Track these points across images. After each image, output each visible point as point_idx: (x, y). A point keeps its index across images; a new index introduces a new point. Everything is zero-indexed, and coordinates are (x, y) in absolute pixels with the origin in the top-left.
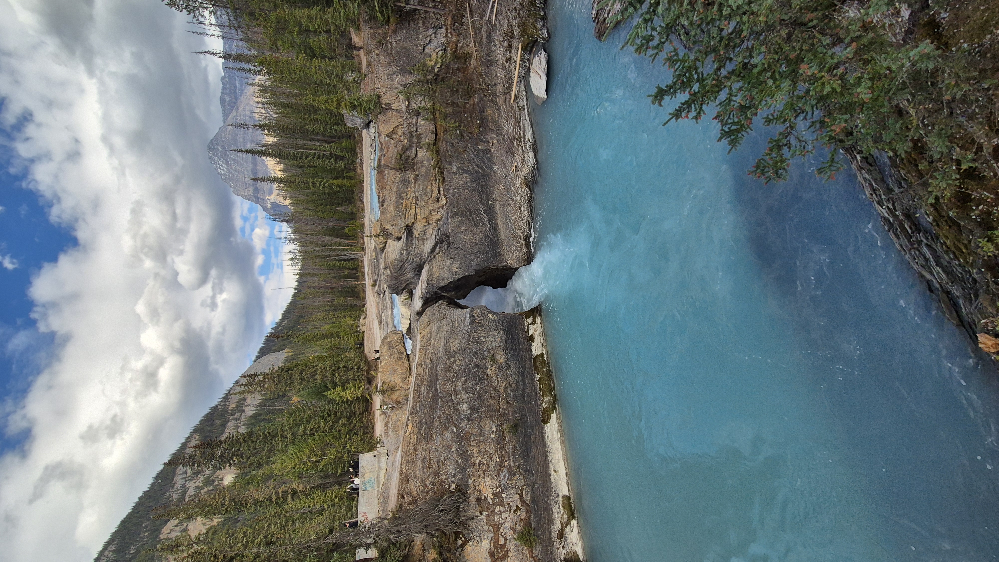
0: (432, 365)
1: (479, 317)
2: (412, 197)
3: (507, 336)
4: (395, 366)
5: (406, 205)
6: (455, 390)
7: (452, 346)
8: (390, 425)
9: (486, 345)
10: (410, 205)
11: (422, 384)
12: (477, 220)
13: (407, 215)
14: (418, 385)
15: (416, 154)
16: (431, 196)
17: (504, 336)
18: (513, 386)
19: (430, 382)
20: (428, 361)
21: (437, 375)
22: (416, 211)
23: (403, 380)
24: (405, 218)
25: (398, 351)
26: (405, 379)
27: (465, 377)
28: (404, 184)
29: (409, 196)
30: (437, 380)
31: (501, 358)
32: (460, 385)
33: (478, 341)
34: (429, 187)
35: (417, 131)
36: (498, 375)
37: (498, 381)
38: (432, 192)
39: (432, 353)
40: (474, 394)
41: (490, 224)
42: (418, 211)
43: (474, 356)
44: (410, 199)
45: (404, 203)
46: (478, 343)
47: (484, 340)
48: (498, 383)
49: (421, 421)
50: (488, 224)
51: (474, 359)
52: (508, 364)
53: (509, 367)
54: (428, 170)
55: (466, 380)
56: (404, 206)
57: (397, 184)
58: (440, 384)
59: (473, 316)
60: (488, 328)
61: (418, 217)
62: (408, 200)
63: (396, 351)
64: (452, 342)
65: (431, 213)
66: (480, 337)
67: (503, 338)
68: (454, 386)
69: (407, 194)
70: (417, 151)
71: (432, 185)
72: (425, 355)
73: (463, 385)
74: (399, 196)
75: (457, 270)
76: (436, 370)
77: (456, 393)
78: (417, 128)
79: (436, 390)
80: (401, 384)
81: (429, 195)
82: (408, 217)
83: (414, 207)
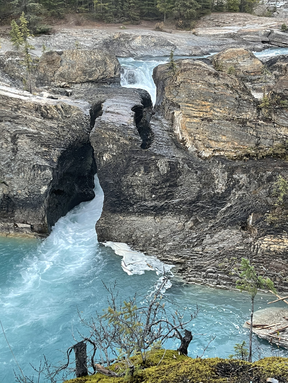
1: (43, 175)
2: (216, 113)
3: (22, 200)
4: (77, 67)
5: (205, 105)
7: (23, 141)
9: (15, 178)
10: (204, 110)
12: (160, 193)
13: (191, 105)
16: (211, 140)
17: (22, 198)
22: (196, 117)
23: (62, 75)
25: (93, 71)
26: (63, 77)
29: (218, 110)
33: (20, 170)
34: (224, 138)
41: (151, 207)
42: (195, 120)
43: (7, 163)
44: (212, 111)
45: (207, 104)
46: (19, 169)
47: (21, 177)
50: (152, 204)
56: (203, 103)
59: (45, 169)
60: (31, 183)
61: (188, 120)
62: (211, 108)
63: (94, 69)
64: (26, 142)
66: (24, 173)
67: (20, 197)
69: (220, 108)
71: (227, 142)
76: (6, 121)
80: (58, 73)
81: (213, 137)
82: (188, 106)
83: (201, 115)
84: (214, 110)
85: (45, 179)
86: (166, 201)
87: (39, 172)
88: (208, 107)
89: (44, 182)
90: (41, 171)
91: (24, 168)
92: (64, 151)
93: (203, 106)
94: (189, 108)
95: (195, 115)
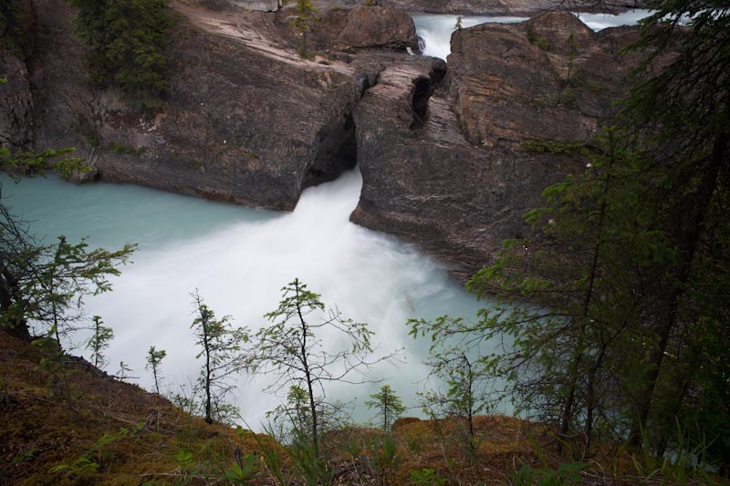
0: (275, 82)
1: (298, 152)
2: (506, 93)
4: (364, 28)
5: (493, 81)
6: (237, 105)
7: (281, 111)
9: (269, 153)
10: (491, 87)
13: (476, 80)
15: (585, 116)
16: (495, 125)
17: (275, 177)
18: (225, 171)
19: (259, 78)
20: (281, 78)
22: (482, 95)
24: (471, 76)
25: (382, 34)
27: (246, 119)
28: (531, 84)
29: (509, 88)
30: (257, 87)
31: (252, 166)
32: (240, 112)
33: (275, 144)
34: (512, 124)
36: (237, 157)
37: (232, 156)
38: (504, 128)
40: (229, 126)
41: (414, 201)
42: (482, 99)
43: (262, 136)
44: (501, 89)
45: (495, 79)
46: (273, 143)
47: (275, 152)
49: (228, 60)
50: (415, 198)
51: (258, 136)
52: (246, 171)
53: (243, 171)
55: (243, 120)
56: (491, 78)
58: (252, 89)
61: (471, 98)
62: (500, 86)
63: (383, 30)
65: (474, 118)
66: (279, 148)
67: (273, 175)
68: (242, 105)
69: (511, 86)
71: (516, 130)
73: (239, 115)
74: (509, 72)
75: (367, 138)
76: (267, 87)
77: (233, 107)
81: (499, 122)
82: (472, 81)
83: (488, 93)
84: (504, 89)
86: (432, 196)
87: (294, 148)
88: (497, 84)
90: (296, 147)
91: (278, 142)
92: (325, 126)
93: (490, 81)
94: (472, 83)
95: (480, 92)
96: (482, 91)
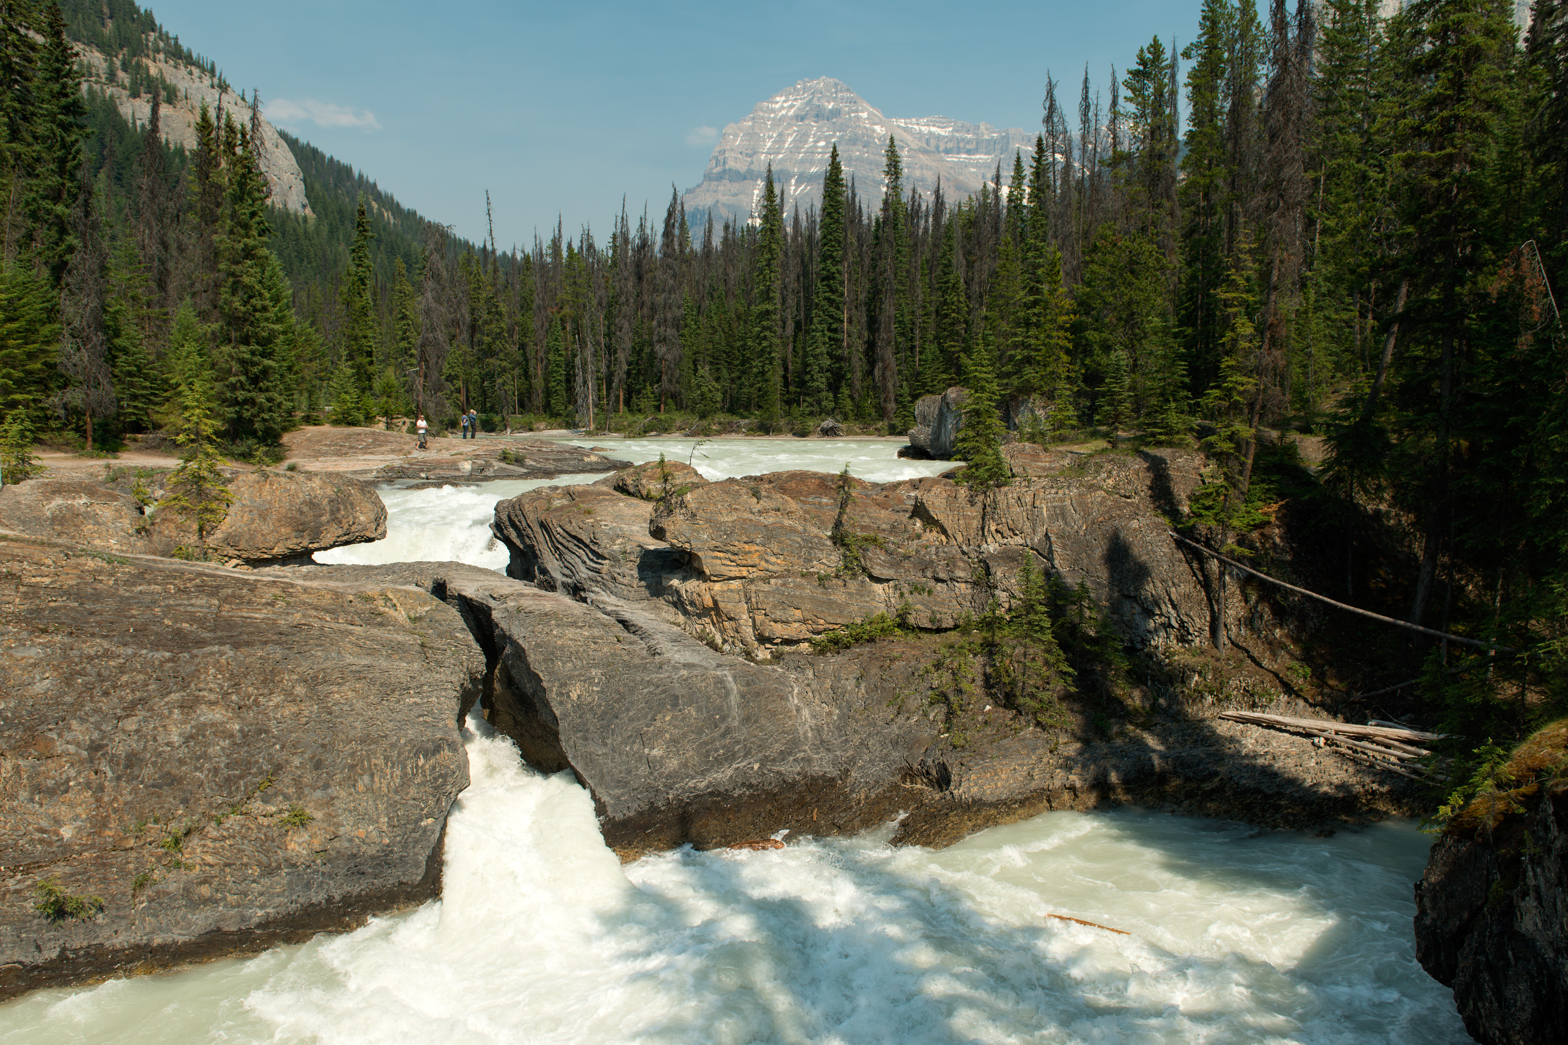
0: (284, 628)
1: (434, 768)
2: (771, 567)
3: (373, 858)
4: (276, 517)
5: (750, 552)
7: (345, 688)
8: (84, 500)
9: (344, 795)
10: (750, 562)
11: (225, 600)
12: (717, 750)
13: (721, 555)
14: (218, 587)
15: (878, 580)
16: (776, 622)
17: (372, 851)
19: (230, 625)
20: (297, 617)
21: (248, 644)
22: (735, 579)
23: (231, 540)
24: (716, 549)
25: (322, 525)
26: (238, 548)
27: (241, 731)
28: (801, 547)
29: (773, 559)
30: (236, 646)
31: (299, 845)
32: (215, 716)
33: (358, 768)
34: (798, 614)
35: (938, 580)
36: (243, 838)
37: (224, 838)
38: (787, 623)
39: (322, 628)
40: (182, 762)
42: (735, 584)
43: (310, 759)
44: (763, 563)
45: (754, 548)
46: (353, 768)
48: (214, 840)
49: (97, 597)
52: (279, 867)
53: (269, 871)
54: (841, 612)
55: (232, 736)
56: (747, 547)
57: (800, 528)
58: (222, 654)
59: (437, 749)
61: (717, 587)
62: (761, 558)
63: (324, 519)
64: (355, 691)
66: (372, 776)
67: (364, 848)
68: (212, 697)
69: (776, 555)
70: (888, 581)
71: (804, 621)
72: (316, 609)
74: (770, 534)
75: (574, 696)
76: (266, 643)
78: (943, 581)
79: (201, 643)
80: (220, 536)
81: (778, 614)
82: (717, 558)
83: (745, 574)
84: (767, 561)
85: (441, 776)
86: (735, 766)
87: (421, 762)
88: (756, 555)
89: (436, 788)
90: (426, 756)
91: (369, 761)
93: (745, 554)
94: (719, 561)
95: (732, 574)
96: (735, 572)
